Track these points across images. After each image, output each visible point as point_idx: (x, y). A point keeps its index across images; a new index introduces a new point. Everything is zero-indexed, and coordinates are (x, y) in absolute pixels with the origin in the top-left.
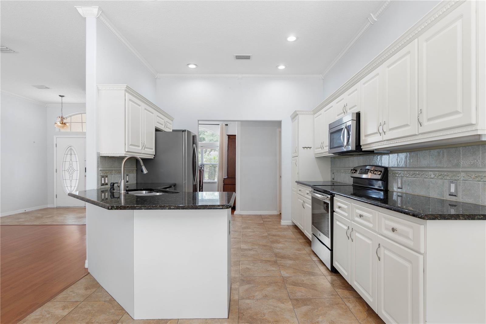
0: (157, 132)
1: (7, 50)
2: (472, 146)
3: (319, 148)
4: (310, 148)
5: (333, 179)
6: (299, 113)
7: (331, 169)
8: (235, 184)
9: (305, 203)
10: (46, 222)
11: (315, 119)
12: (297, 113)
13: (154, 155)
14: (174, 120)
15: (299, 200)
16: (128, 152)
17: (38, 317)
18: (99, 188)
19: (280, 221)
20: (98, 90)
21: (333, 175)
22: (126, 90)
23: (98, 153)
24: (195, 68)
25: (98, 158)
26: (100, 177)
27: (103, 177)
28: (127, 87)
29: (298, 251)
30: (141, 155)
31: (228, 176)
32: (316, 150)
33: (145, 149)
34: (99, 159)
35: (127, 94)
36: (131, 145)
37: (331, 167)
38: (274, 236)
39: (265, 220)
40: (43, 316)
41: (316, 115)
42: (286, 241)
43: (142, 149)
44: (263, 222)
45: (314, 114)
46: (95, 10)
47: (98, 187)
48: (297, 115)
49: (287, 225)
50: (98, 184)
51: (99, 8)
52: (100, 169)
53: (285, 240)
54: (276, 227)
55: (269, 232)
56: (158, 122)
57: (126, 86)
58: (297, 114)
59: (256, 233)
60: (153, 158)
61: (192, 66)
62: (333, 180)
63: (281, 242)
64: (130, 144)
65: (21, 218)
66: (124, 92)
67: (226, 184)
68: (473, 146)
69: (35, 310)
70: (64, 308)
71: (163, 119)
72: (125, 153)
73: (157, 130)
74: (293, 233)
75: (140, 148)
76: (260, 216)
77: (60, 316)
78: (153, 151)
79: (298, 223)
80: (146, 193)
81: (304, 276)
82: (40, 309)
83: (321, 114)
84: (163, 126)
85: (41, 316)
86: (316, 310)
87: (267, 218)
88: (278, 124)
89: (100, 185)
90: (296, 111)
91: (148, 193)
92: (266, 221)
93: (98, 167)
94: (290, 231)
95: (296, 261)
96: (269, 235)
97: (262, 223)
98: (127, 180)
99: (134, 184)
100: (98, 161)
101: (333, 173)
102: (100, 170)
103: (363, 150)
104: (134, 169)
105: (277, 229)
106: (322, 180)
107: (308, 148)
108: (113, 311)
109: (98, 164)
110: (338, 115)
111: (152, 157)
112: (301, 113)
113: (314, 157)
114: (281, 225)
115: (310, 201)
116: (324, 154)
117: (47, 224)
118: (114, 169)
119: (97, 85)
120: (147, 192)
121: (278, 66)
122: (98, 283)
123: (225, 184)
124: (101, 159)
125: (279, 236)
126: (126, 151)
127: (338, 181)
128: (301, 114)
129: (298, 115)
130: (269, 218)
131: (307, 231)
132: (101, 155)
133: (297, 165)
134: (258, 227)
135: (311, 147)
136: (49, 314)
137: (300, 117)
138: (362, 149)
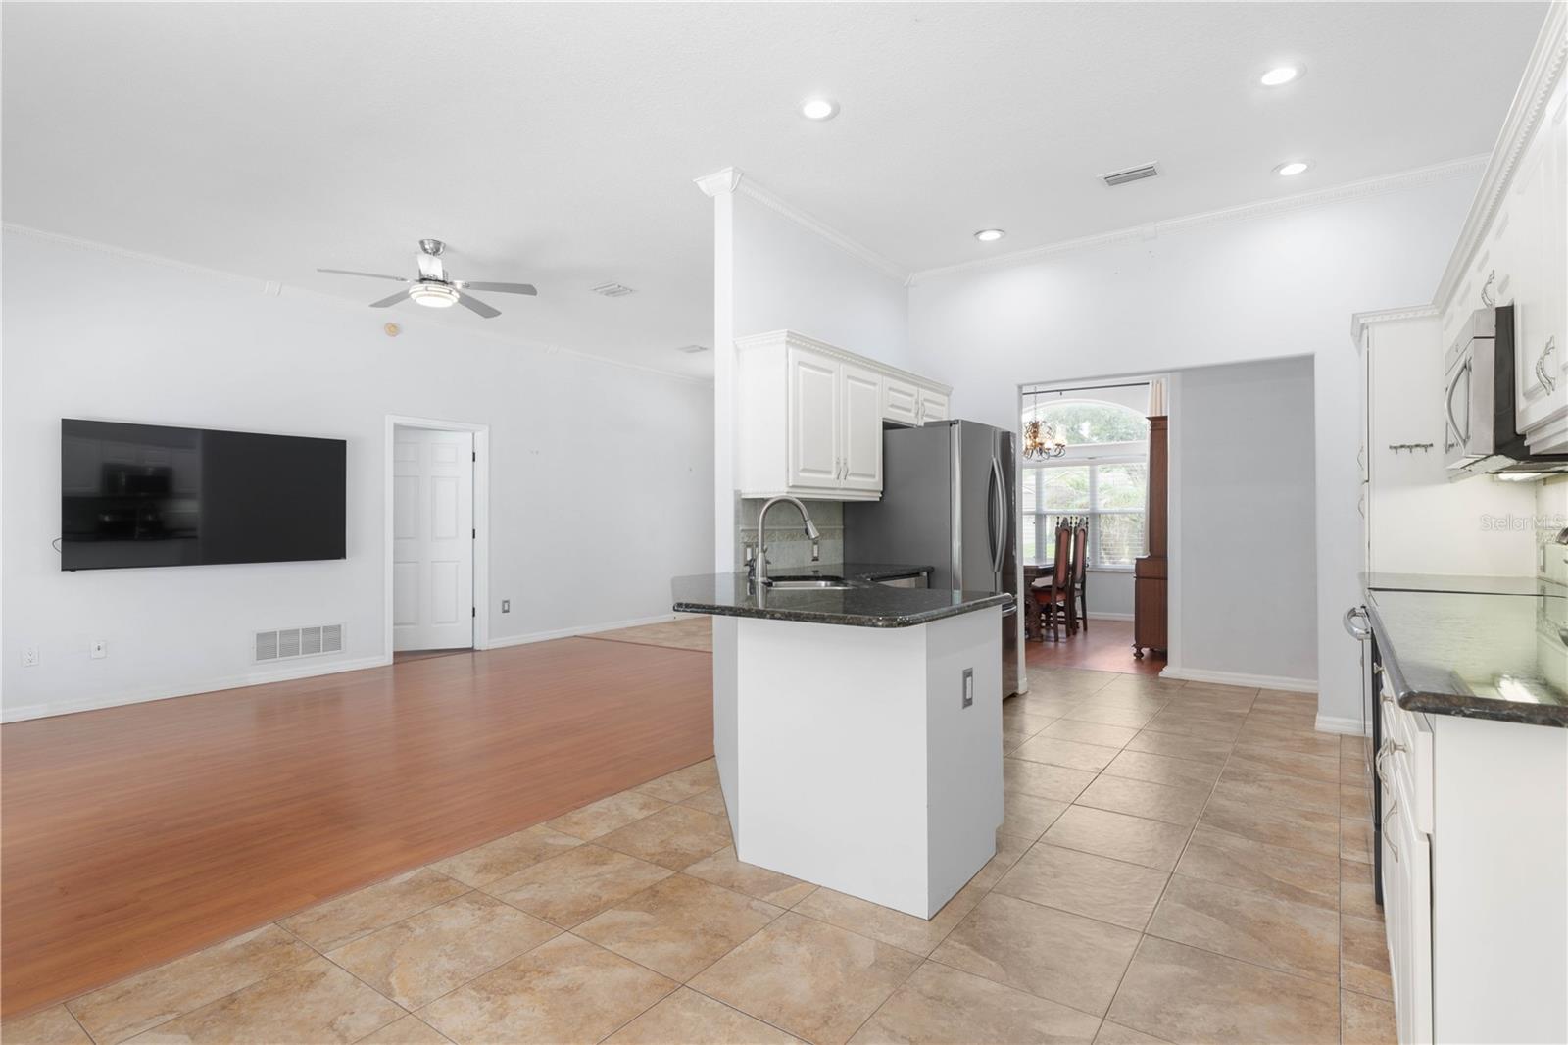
0: (889, 432)
1: (620, 291)
4: (1425, 447)
8: (1166, 579)
10: (697, 645)
12: (1364, 320)
13: (882, 493)
14: (953, 392)
16: (793, 487)
17: (601, 810)
18: (741, 570)
19: (1314, 716)
20: (737, 350)
22: (788, 342)
23: (737, 493)
24: (998, 240)
25: (736, 503)
26: (742, 546)
27: (748, 546)
28: (790, 335)
29: (1307, 819)
30: (838, 492)
31: (1151, 549)
33: (848, 478)
34: (740, 506)
35: (790, 350)
36: (804, 470)
39: (1263, 706)
40: (609, 810)
43: (838, 478)
44: (1247, 711)
45: (1442, 314)
46: (726, 177)
47: (736, 569)
48: (1365, 327)
50: (736, 562)
51: (734, 170)
52: (741, 529)
55: (1240, 745)
56: (892, 406)
57: (786, 334)
58: (1363, 324)
59: (1191, 740)
60: (878, 499)
61: (989, 236)
63: (1262, 780)
64: (801, 468)
65: (663, 633)
66: (784, 346)
67: (1143, 578)
69: (603, 798)
70: (644, 806)
71: (911, 395)
72: (787, 490)
73: (888, 426)
74: (1340, 764)
75: (833, 476)
77: (630, 818)
78: (876, 483)
80: (826, 586)
81: (1255, 891)
82: (611, 798)
84: (913, 414)
85: (606, 810)
86: (1204, 987)
88: (1302, 367)
89: (741, 563)
90: (1358, 314)
91: (832, 586)
92: (1264, 711)
93: (737, 523)
94: (1335, 753)
95: (1266, 845)
97: (1240, 715)
98: (816, 555)
99: (835, 565)
100: (737, 512)
102: (742, 531)
103: (1531, 453)
104: (835, 530)
107: (1416, 450)
108: (713, 834)
109: (737, 516)
111: (876, 497)
112: (1371, 320)
114: (1314, 731)
117: (697, 648)
118: (777, 528)
119: (734, 342)
120: (829, 583)
121: (1280, 166)
122: (718, 778)
123: (1141, 575)
124: (743, 505)
125: (1271, 761)
126: (791, 485)
128: (1373, 323)
129: (1367, 328)
130: (1281, 704)
132: (743, 497)
133: (1366, 515)
134: (1217, 723)
135: (1431, 445)
136: (618, 809)
137: (1378, 334)
138: (1528, 447)
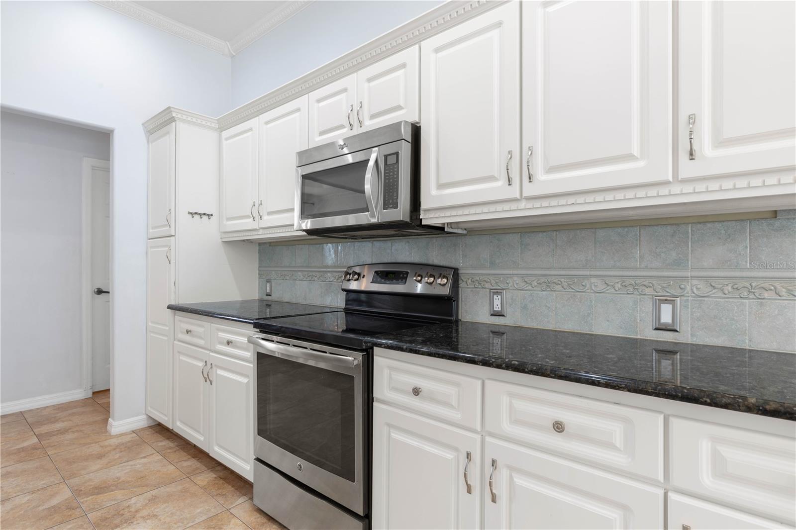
2: (723, 221)
3: (247, 217)
4: (209, 216)
5: (268, 295)
6: (179, 116)
7: (259, 270)
9: (214, 368)
11: (224, 143)
12: (174, 114)
15: (183, 358)
19: (108, 420)
21: (268, 285)
32: (225, 222)
37: (259, 267)
38: (100, 489)
39: (45, 429)
41: (225, 134)
42: (153, 500)
44: (35, 440)
45: (221, 129)
48: (173, 120)
49: (133, 432)
53: (149, 495)
54: (95, 449)
55: (74, 481)
58: (173, 117)
59: (17, 501)
62: (266, 298)
63: (137, 511)
68: (726, 223)
74: (164, 457)
76: (21, 416)
79: (178, 423)
83: (251, 129)
87: (51, 420)
90: (169, 108)
92: (50, 434)
94: (150, 450)
96: (78, 492)
97: (34, 448)
101: (269, 281)
103: (424, 223)
105: (100, 456)
106: (240, 299)
107: (203, 217)
110: (322, 133)
112: (184, 117)
113: (220, 241)
114: (111, 437)
115: (251, 367)
116: (261, 232)
125: (118, 485)
127: (286, 299)
128: (183, 121)
129: (175, 121)
130: (56, 421)
131: (221, 447)
133: (173, 262)
134: (20, 466)
135: (212, 215)
137: (182, 128)
138: (422, 219)
